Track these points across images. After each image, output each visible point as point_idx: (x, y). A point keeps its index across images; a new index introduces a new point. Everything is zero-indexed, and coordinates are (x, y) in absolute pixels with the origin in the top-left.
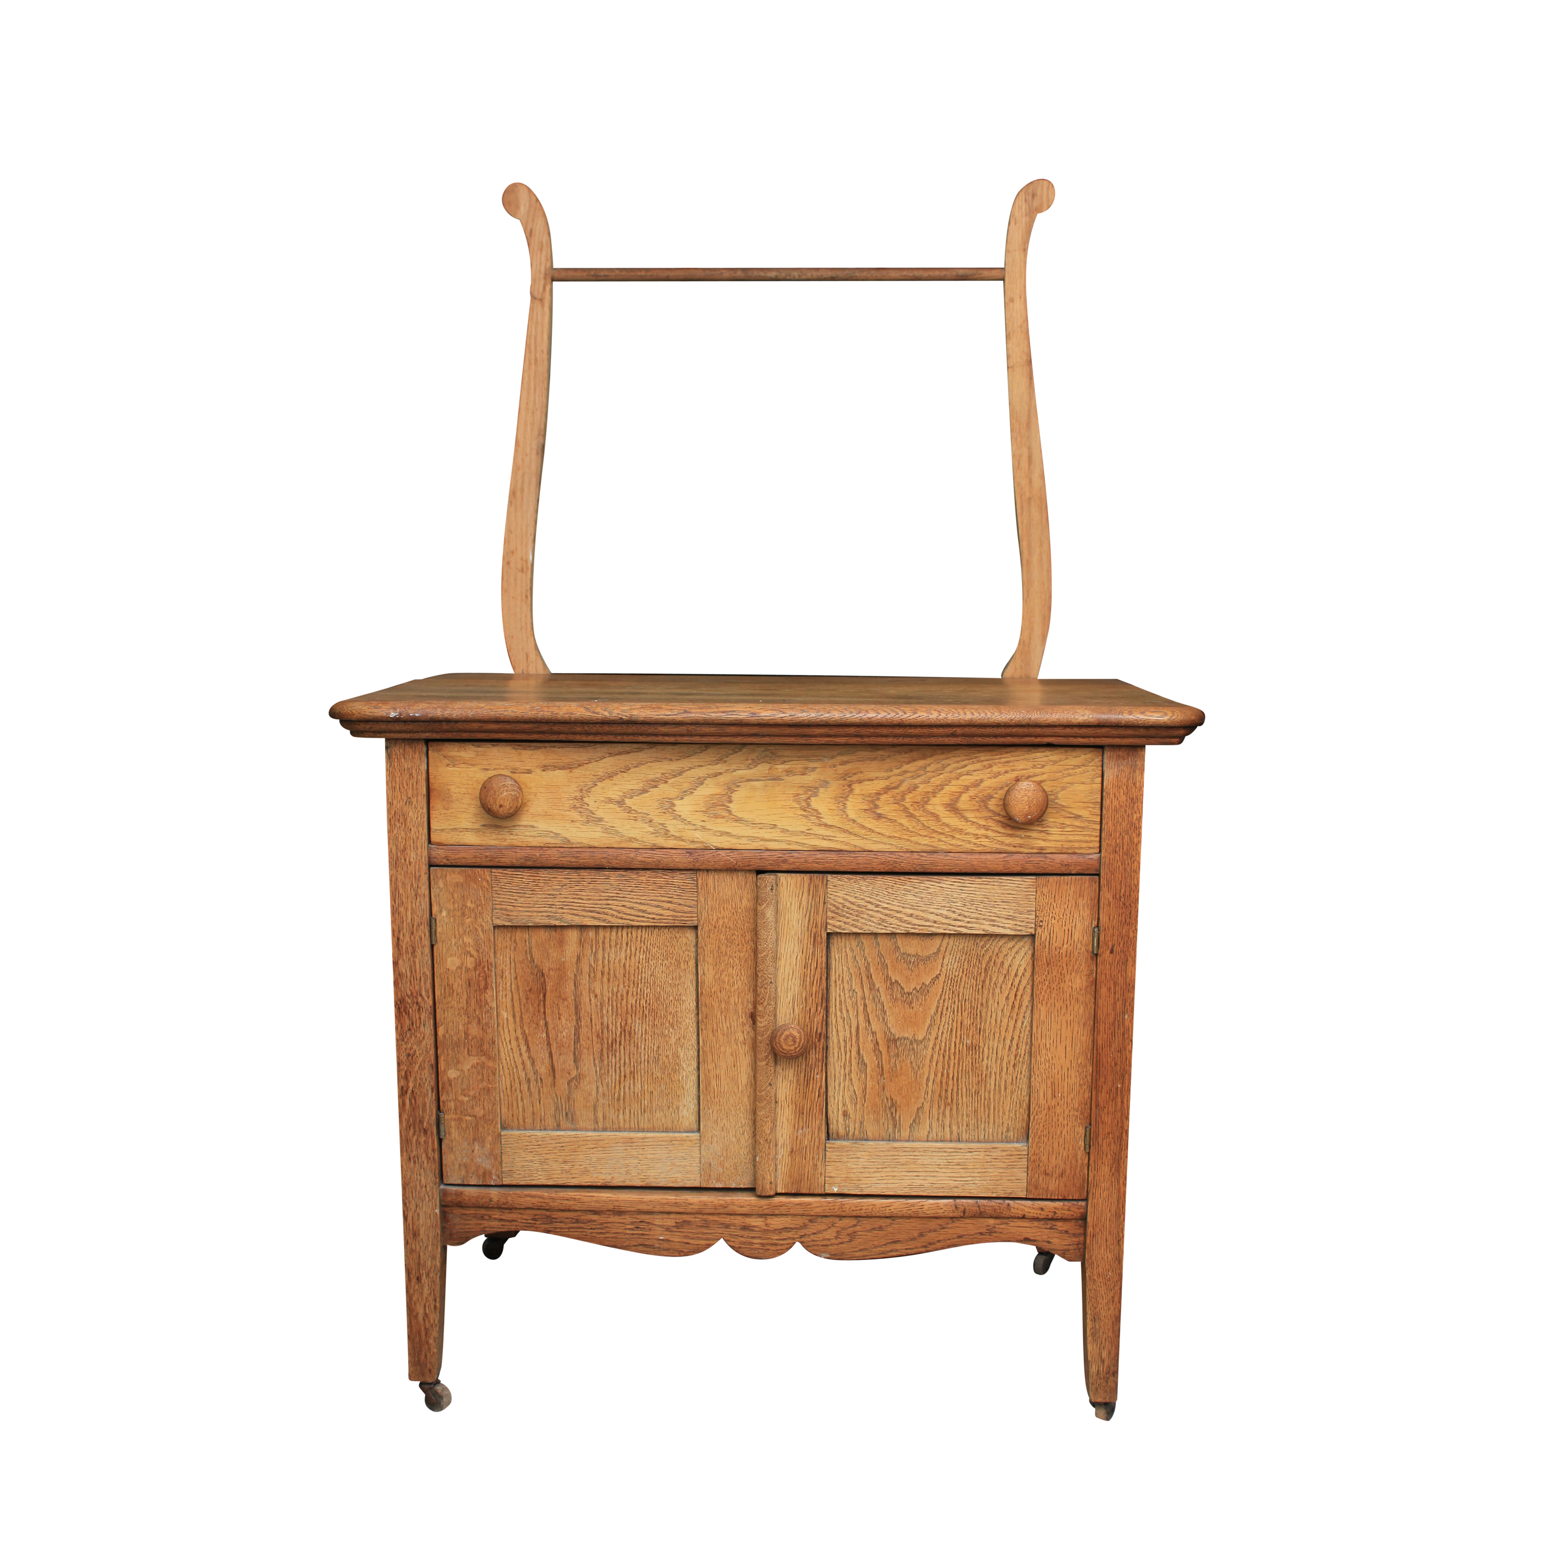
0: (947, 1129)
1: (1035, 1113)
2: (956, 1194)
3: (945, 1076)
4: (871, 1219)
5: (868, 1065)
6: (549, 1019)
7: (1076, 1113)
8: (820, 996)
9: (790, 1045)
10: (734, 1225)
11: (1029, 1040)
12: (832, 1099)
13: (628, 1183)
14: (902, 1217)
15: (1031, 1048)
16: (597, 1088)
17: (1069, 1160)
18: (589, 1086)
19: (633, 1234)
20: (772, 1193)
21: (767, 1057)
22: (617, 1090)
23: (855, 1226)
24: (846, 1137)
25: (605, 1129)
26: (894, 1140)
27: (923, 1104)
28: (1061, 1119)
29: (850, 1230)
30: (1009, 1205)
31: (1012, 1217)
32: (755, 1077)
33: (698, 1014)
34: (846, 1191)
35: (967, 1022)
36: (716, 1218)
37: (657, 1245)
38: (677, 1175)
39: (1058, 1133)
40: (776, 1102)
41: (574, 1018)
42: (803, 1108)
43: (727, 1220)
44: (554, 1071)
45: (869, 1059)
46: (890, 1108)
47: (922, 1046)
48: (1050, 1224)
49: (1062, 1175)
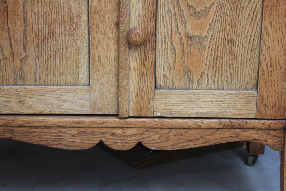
0: (216, 84)
1: (261, 75)
2: (220, 117)
3: (216, 56)
4: (177, 130)
5: (177, 50)
6: (10, 26)
7: (282, 75)
8: (153, 13)
9: (137, 38)
10: (107, 133)
11: (259, 37)
12: (158, 68)
13: (53, 112)
14: (193, 128)
15: (260, 41)
16: (36, 63)
17: (278, 99)
18: (32, 61)
19: (55, 139)
20: (127, 116)
21: (125, 45)
22: (46, 64)
23: (168, 133)
24: (165, 88)
25: (40, 85)
26: (189, 89)
27: (204, 70)
28: (274, 78)
29: (166, 135)
30: (246, 122)
31: (248, 128)
32: (118, 56)
33: (89, 23)
34: (164, 115)
35: (228, 27)
36: (98, 130)
37: (68, 144)
38: (78, 108)
39: (273, 85)
40: (129, 69)
41: (23, 25)
42: (143, 72)
43: (104, 130)
44: (13, 54)
45: (177, 47)
46: (187, 73)
47: (204, 40)
48: (267, 131)
49: (274, 107)
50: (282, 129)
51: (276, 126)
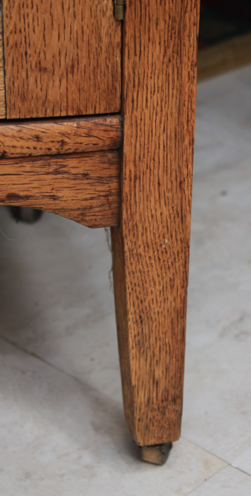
17: (85, 38)
48: (54, 164)
49: (72, 69)
50: (111, 150)
51: (85, 140)
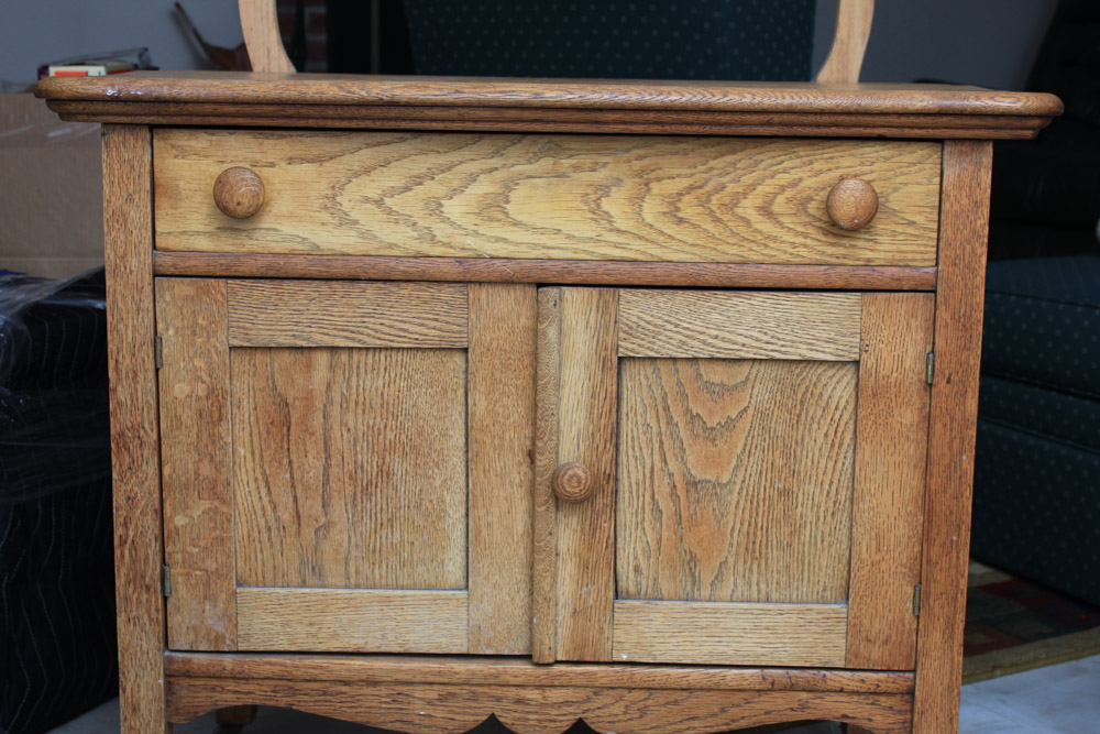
0: (754, 588)
1: (856, 570)
2: (763, 664)
3: (753, 525)
4: (665, 692)
5: (664, 512)
6: (294, 457)
7: (904, 570)
8: (609, 431)
9: (574, 488)
10: (506, 698)
12: (622, 551)
13: (384, 649)
14: (701, 690)
15: (852, 494)
16: (349, 538)
17: (896, 624)
18: (340, 535)
19: (389, 709)
20: (551, 660)
21: (547, 501)
22: (372, 541)
23: (646, 699)
24: (637, 596)
25: (358, 587)
26: (693, 600)
27: (727, 557)
28: (886, 576)
29: (641, 705)
30: (824, 676)
31: (828, 691)
32: (533, 525)
33: (467, 452)
34: (637, 659)
35: (779, 463)
36: (485, 690)
38: (441, 640)
39: (883, 592)
40: (557, 555)
41: (323, 456)
42: (588, 562)
43: (498, 692)
44: (299, 518)
45: (665, 504)
46: (688, 563)
47: (726, 490)
48: (872, 698)
49: (886, 642)
50: (908, 694)
51: (892, 685)
